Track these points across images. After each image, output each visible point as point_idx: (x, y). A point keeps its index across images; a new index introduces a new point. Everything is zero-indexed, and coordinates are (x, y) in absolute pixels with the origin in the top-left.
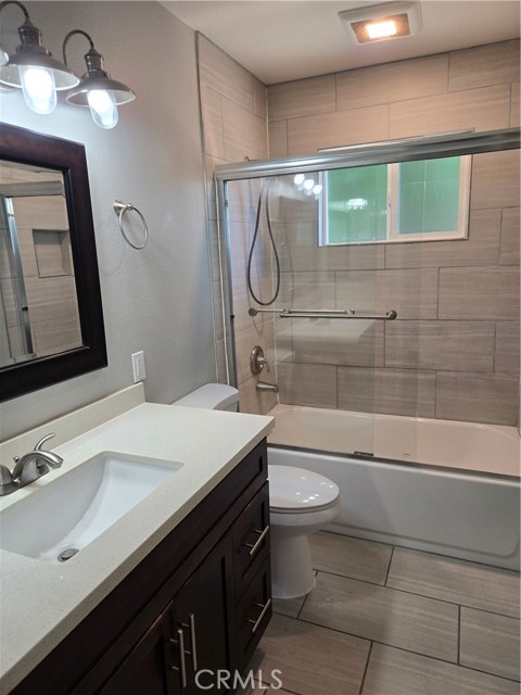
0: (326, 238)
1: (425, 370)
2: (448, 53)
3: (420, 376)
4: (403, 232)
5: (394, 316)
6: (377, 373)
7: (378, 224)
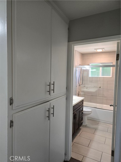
0: (90, 76)
1: (105, 97)
2: (109, 52)
3: (104, 98)
4: (102, 76)
5: (100, 87)
6: (97, 97)
7: (98, 74)
